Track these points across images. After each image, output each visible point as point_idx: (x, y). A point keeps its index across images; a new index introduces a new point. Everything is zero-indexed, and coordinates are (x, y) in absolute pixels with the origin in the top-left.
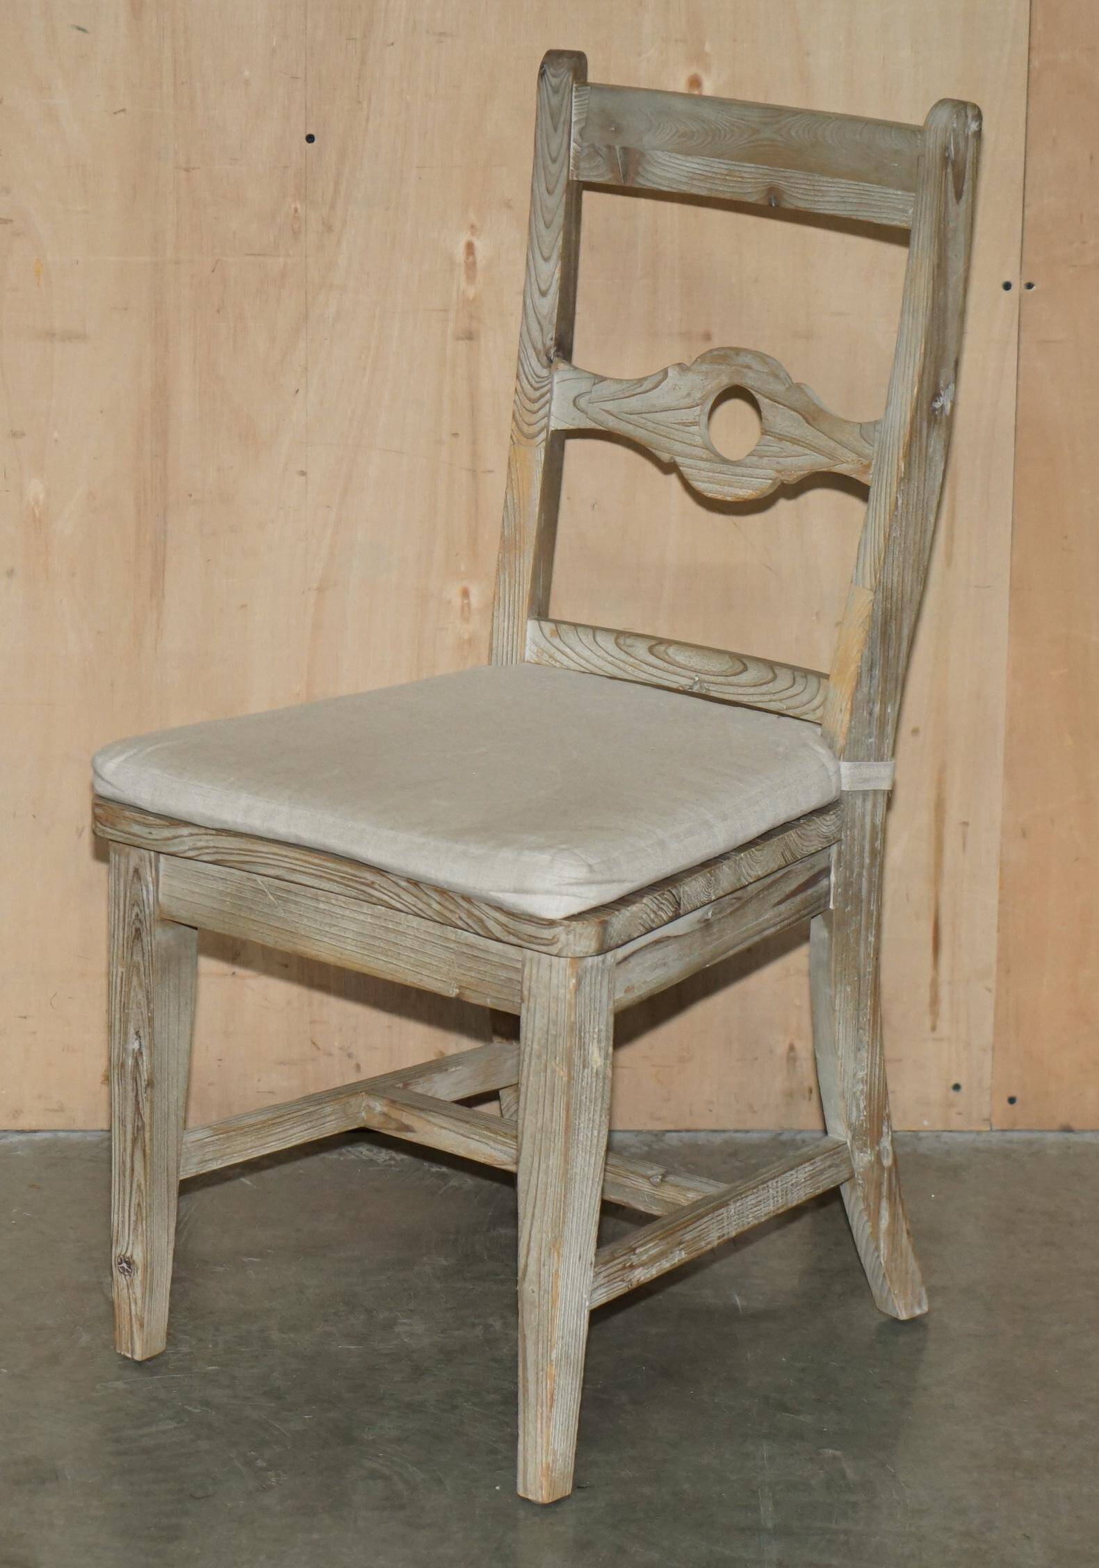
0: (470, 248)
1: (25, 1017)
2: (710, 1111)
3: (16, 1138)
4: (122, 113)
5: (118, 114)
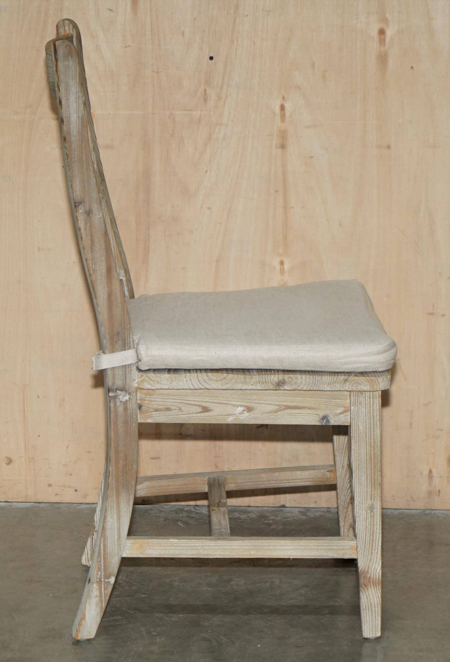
0: (282, 108)
1: (89, 452)
2: (394, 500)
3: (84, 506)
4: (129, 48)
5: (127, 48)
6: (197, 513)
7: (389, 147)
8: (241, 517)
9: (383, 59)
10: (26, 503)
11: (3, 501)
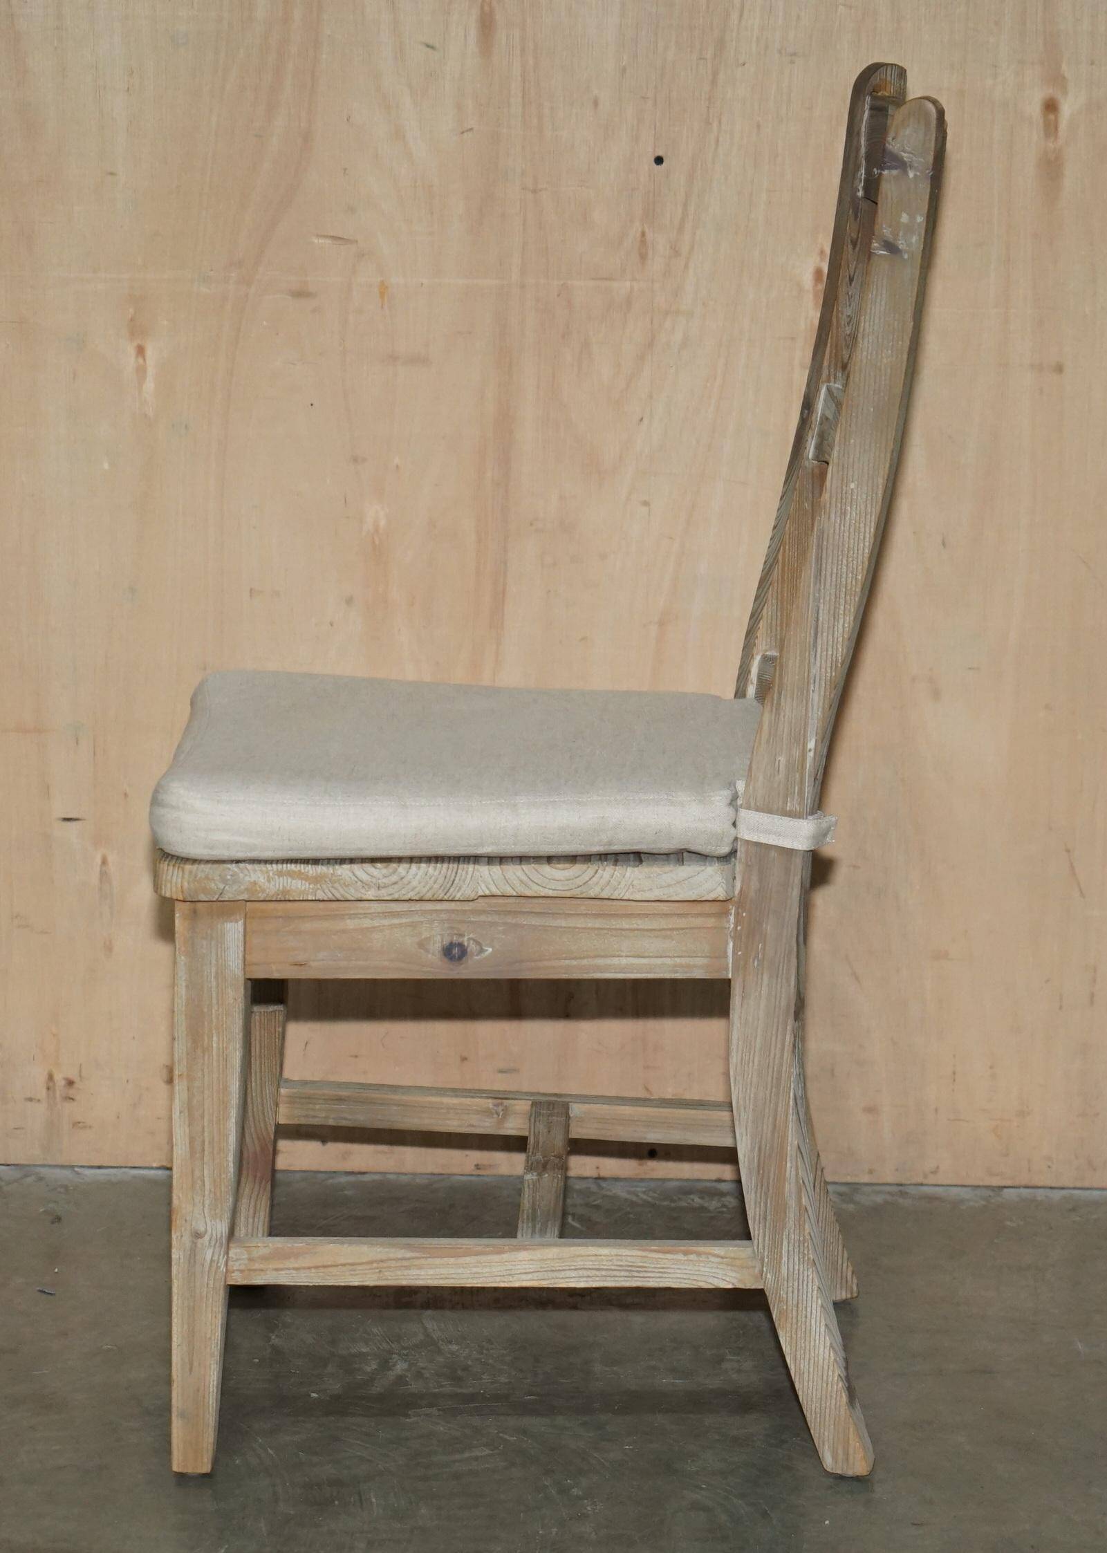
0: (819, 274)
1: (356, 1056)
2: (1049, 1167)
3: (344, 1179)
4: (470, 134)
5: (465, 134)
6: (604, 1196)
7: (1059, 369)
8: (706, 1205)
9: (1051, 167)
11: (155, 1165)
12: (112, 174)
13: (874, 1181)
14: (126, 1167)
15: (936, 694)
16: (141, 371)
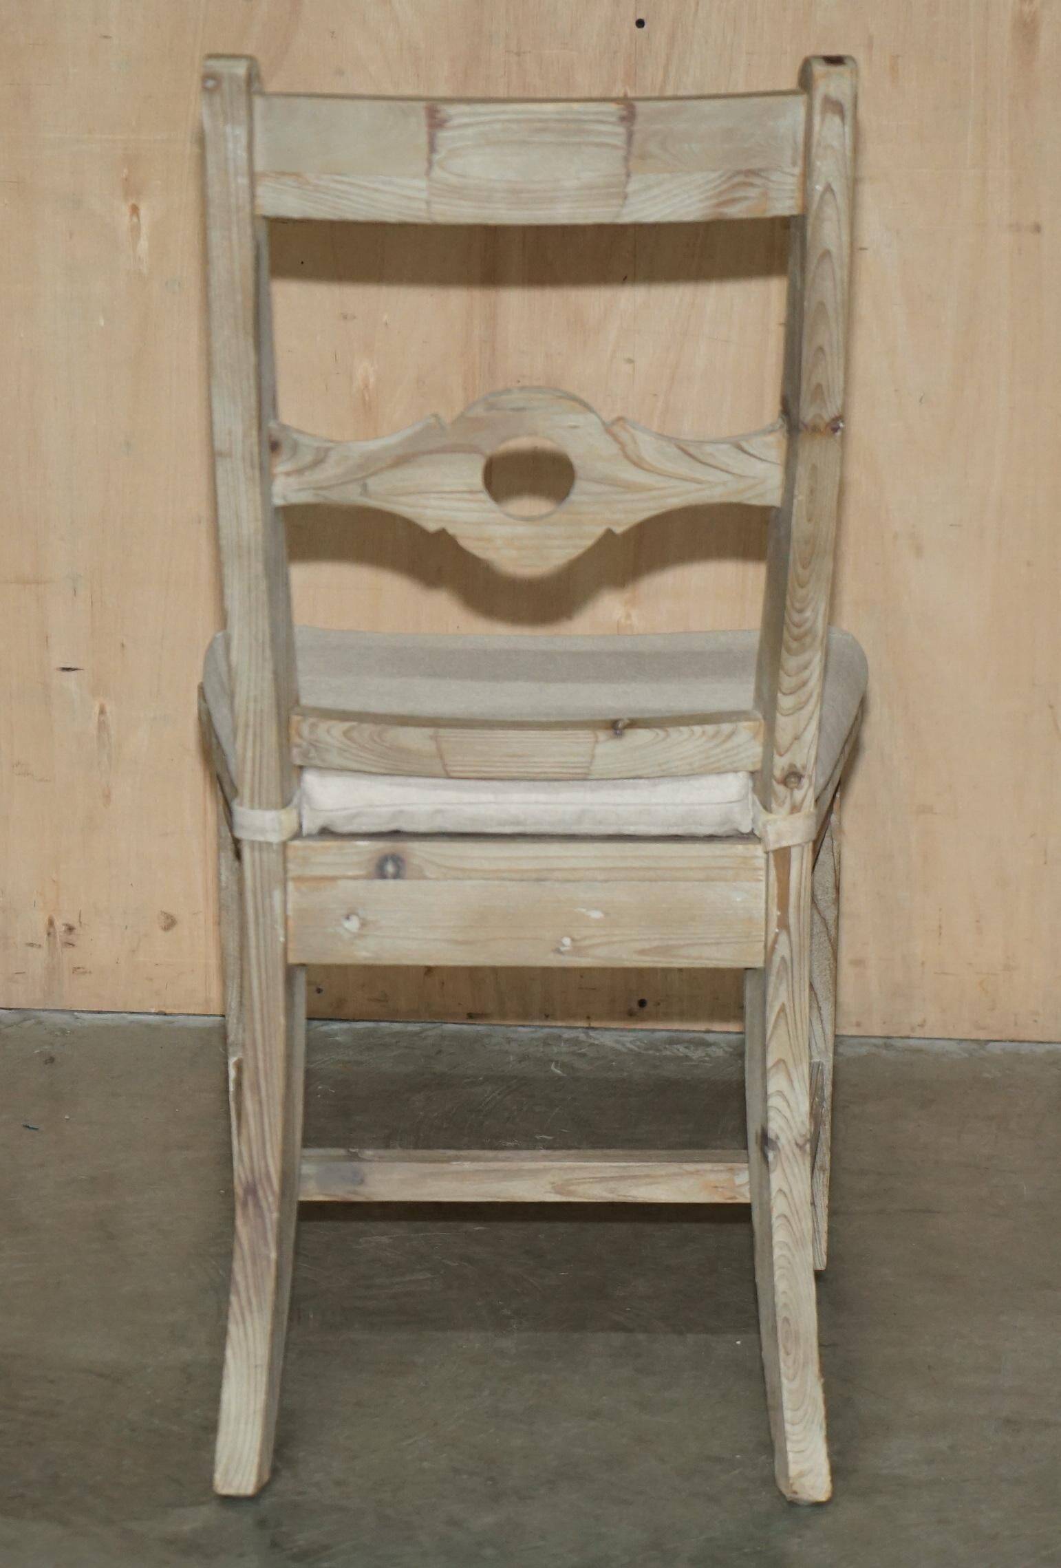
2: (1035, 1022)
6: (592, 1045)
7: (1037, 229)
8: (690, 1054)
9: (1028, 29)
10: (206, 1018)
11: (153, 1010)
12: (106, 37)
13: (862, 1033)
14: (126, 1013)
15: (919, 550)
16: (135, 230)
